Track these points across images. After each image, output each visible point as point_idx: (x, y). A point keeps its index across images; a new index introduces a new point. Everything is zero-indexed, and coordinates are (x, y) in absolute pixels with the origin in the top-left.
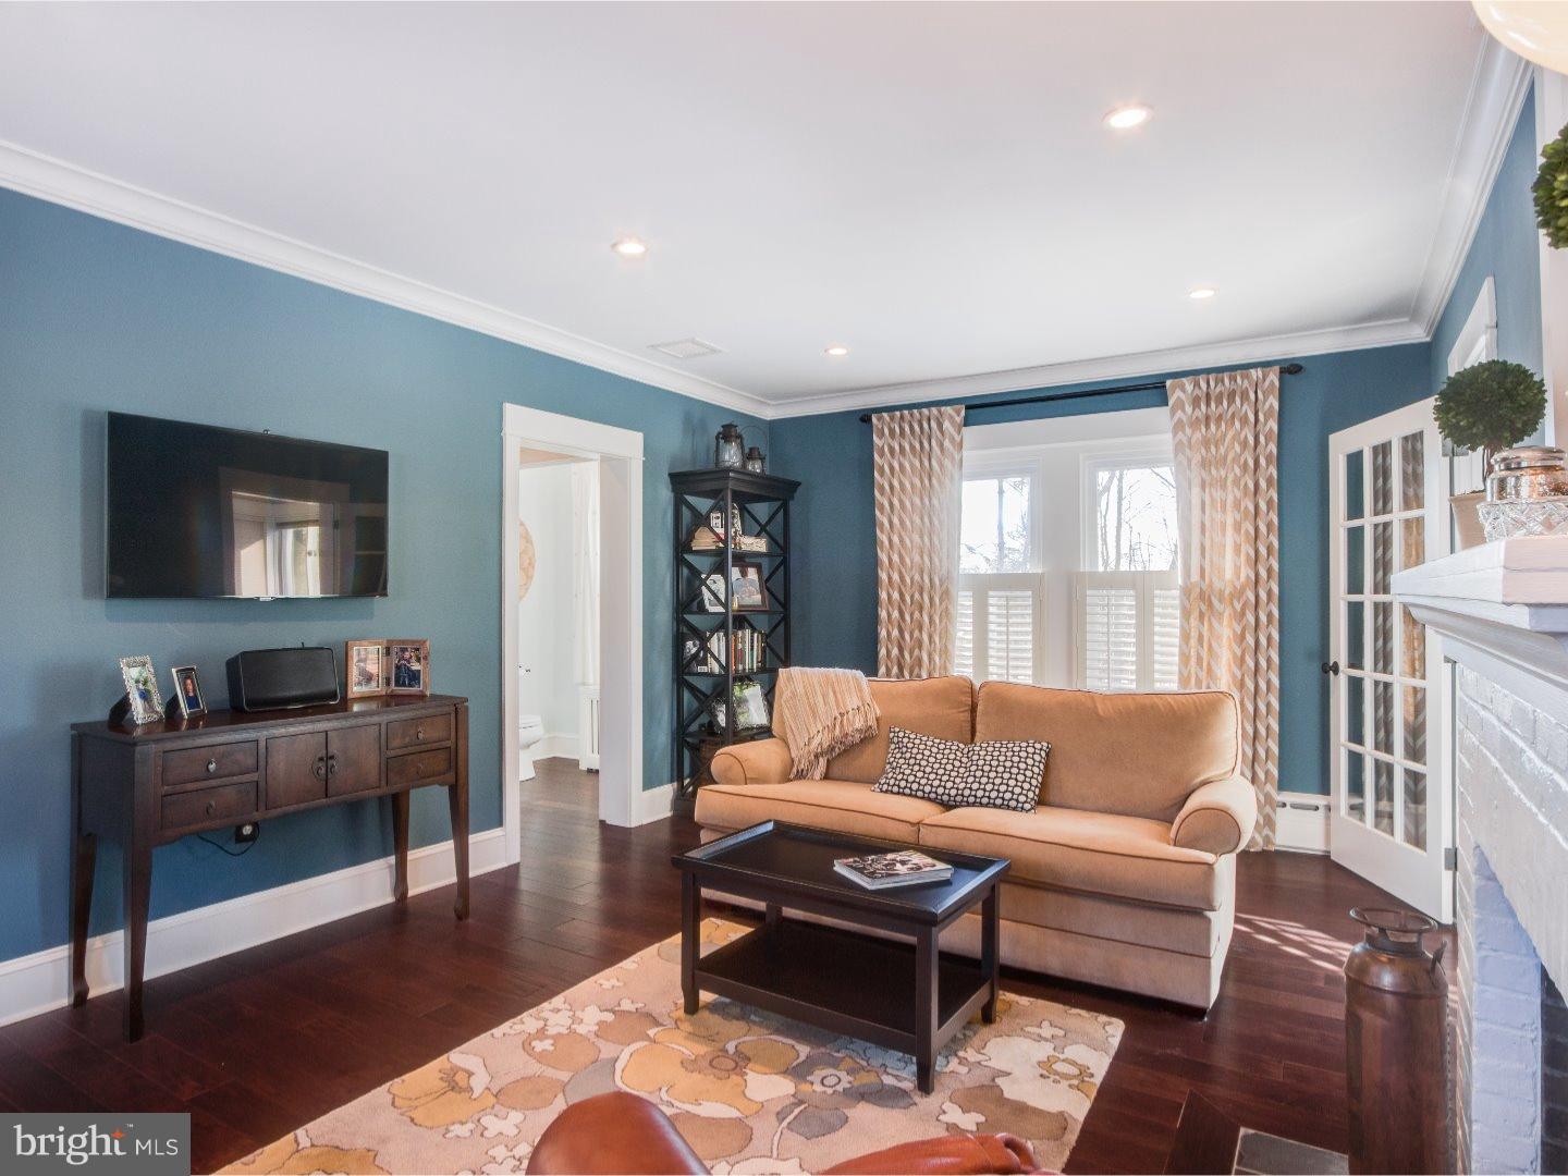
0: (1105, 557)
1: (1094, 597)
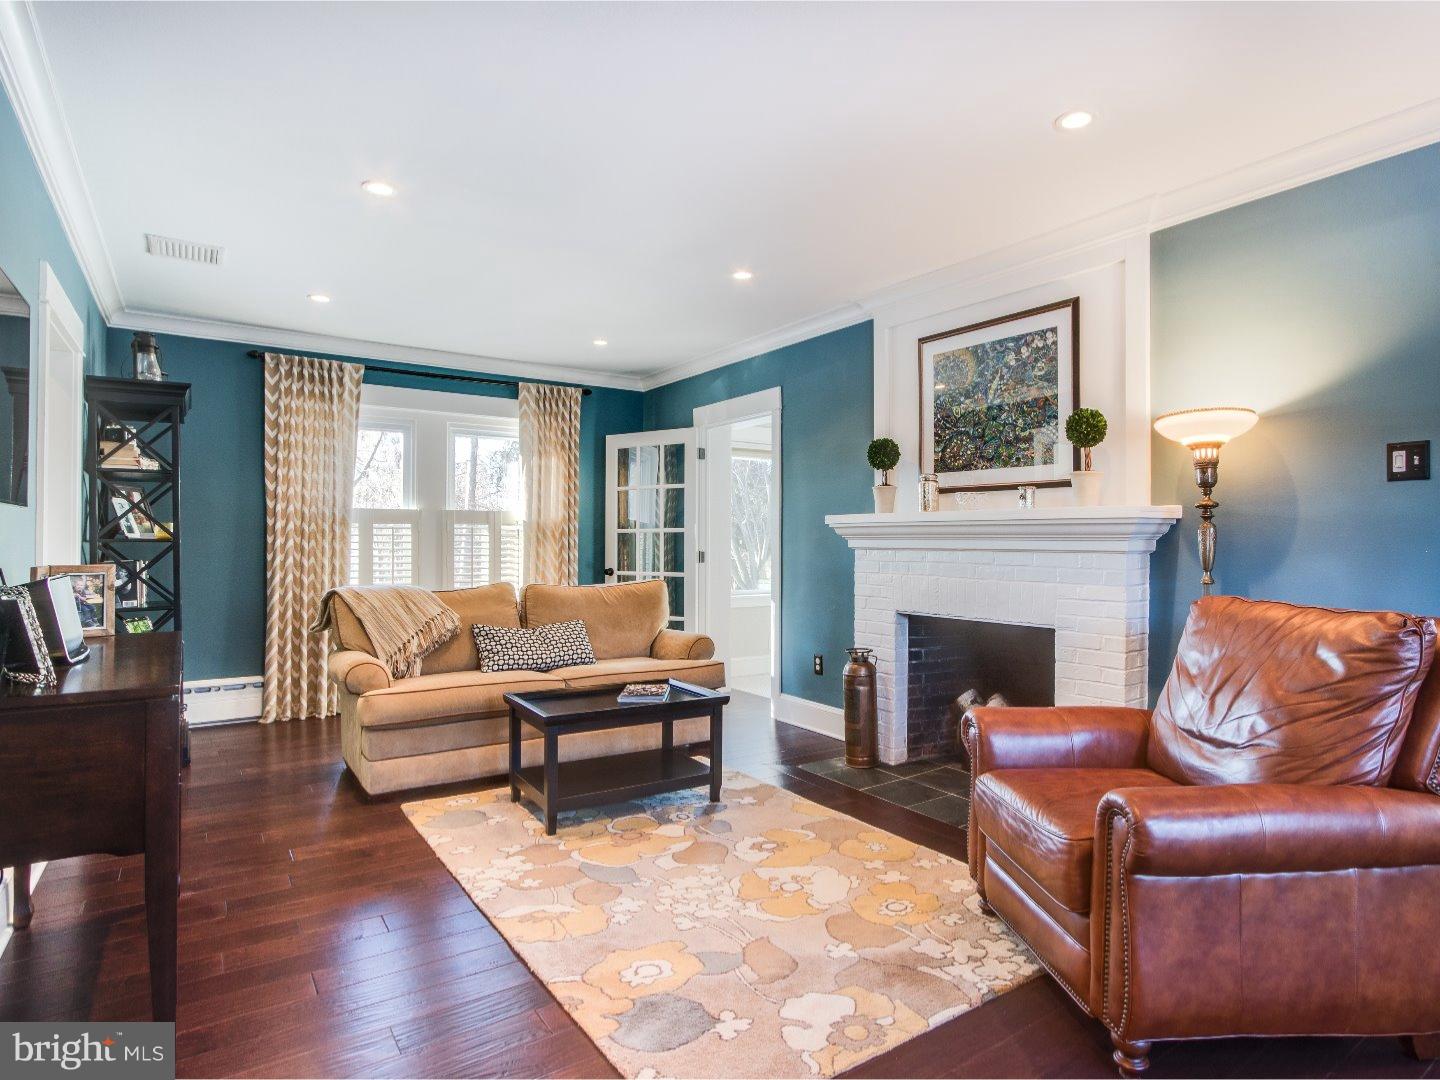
0: (459, 496)
1: (461, 530)
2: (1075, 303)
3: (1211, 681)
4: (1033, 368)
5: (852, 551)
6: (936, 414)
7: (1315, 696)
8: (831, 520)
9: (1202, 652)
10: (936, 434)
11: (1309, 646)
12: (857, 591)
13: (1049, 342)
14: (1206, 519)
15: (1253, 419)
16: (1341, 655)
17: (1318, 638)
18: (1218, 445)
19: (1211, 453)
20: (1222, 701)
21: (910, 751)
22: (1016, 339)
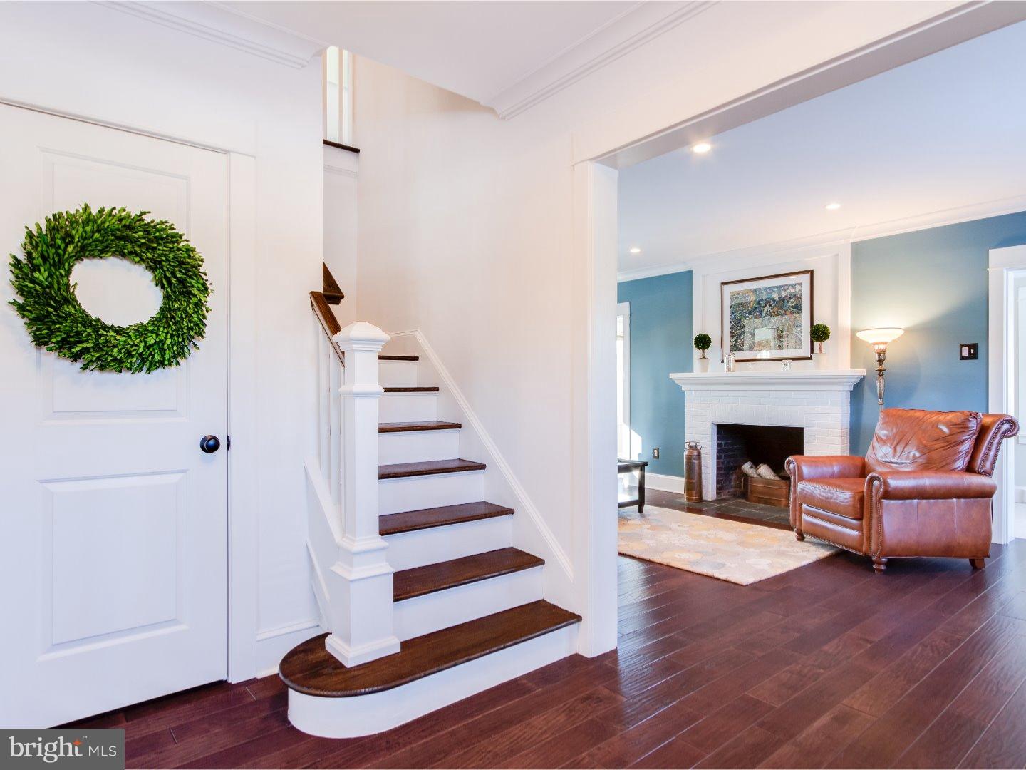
2: (811, 272)
3: (894, 441)
4: (788, 302)
5: (684, 392)
6: (731, 322)
7: (938, 442)
8: (673, 376)
9: (888, 431)
10: (731, 332)
11: (935, 425)
12: (686, 412)
13: (797, 290)
14: (880, 376)
15: (901, 332)
16: (948, 427)
17: (937, 423)
18: (886, 343)
19: (883, 347)
20: (899, 449)
21: (717, 493)
22: (779, 287)
